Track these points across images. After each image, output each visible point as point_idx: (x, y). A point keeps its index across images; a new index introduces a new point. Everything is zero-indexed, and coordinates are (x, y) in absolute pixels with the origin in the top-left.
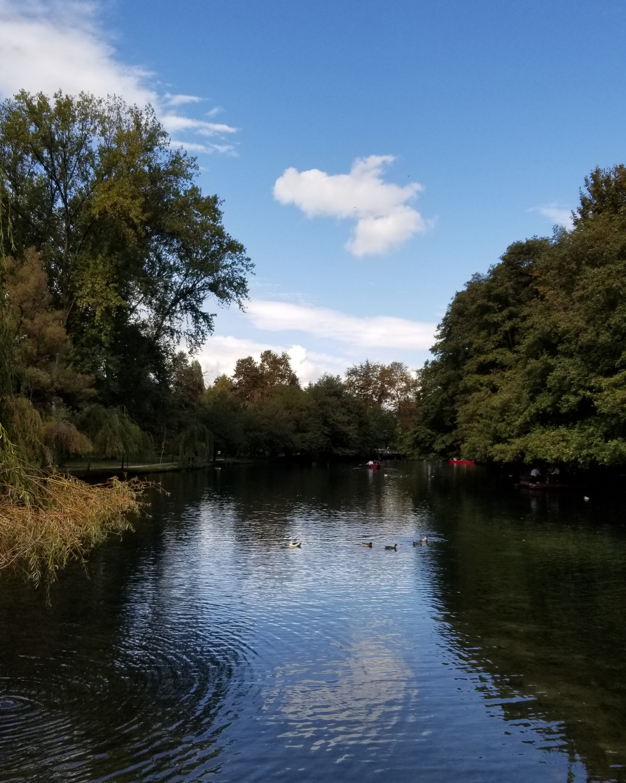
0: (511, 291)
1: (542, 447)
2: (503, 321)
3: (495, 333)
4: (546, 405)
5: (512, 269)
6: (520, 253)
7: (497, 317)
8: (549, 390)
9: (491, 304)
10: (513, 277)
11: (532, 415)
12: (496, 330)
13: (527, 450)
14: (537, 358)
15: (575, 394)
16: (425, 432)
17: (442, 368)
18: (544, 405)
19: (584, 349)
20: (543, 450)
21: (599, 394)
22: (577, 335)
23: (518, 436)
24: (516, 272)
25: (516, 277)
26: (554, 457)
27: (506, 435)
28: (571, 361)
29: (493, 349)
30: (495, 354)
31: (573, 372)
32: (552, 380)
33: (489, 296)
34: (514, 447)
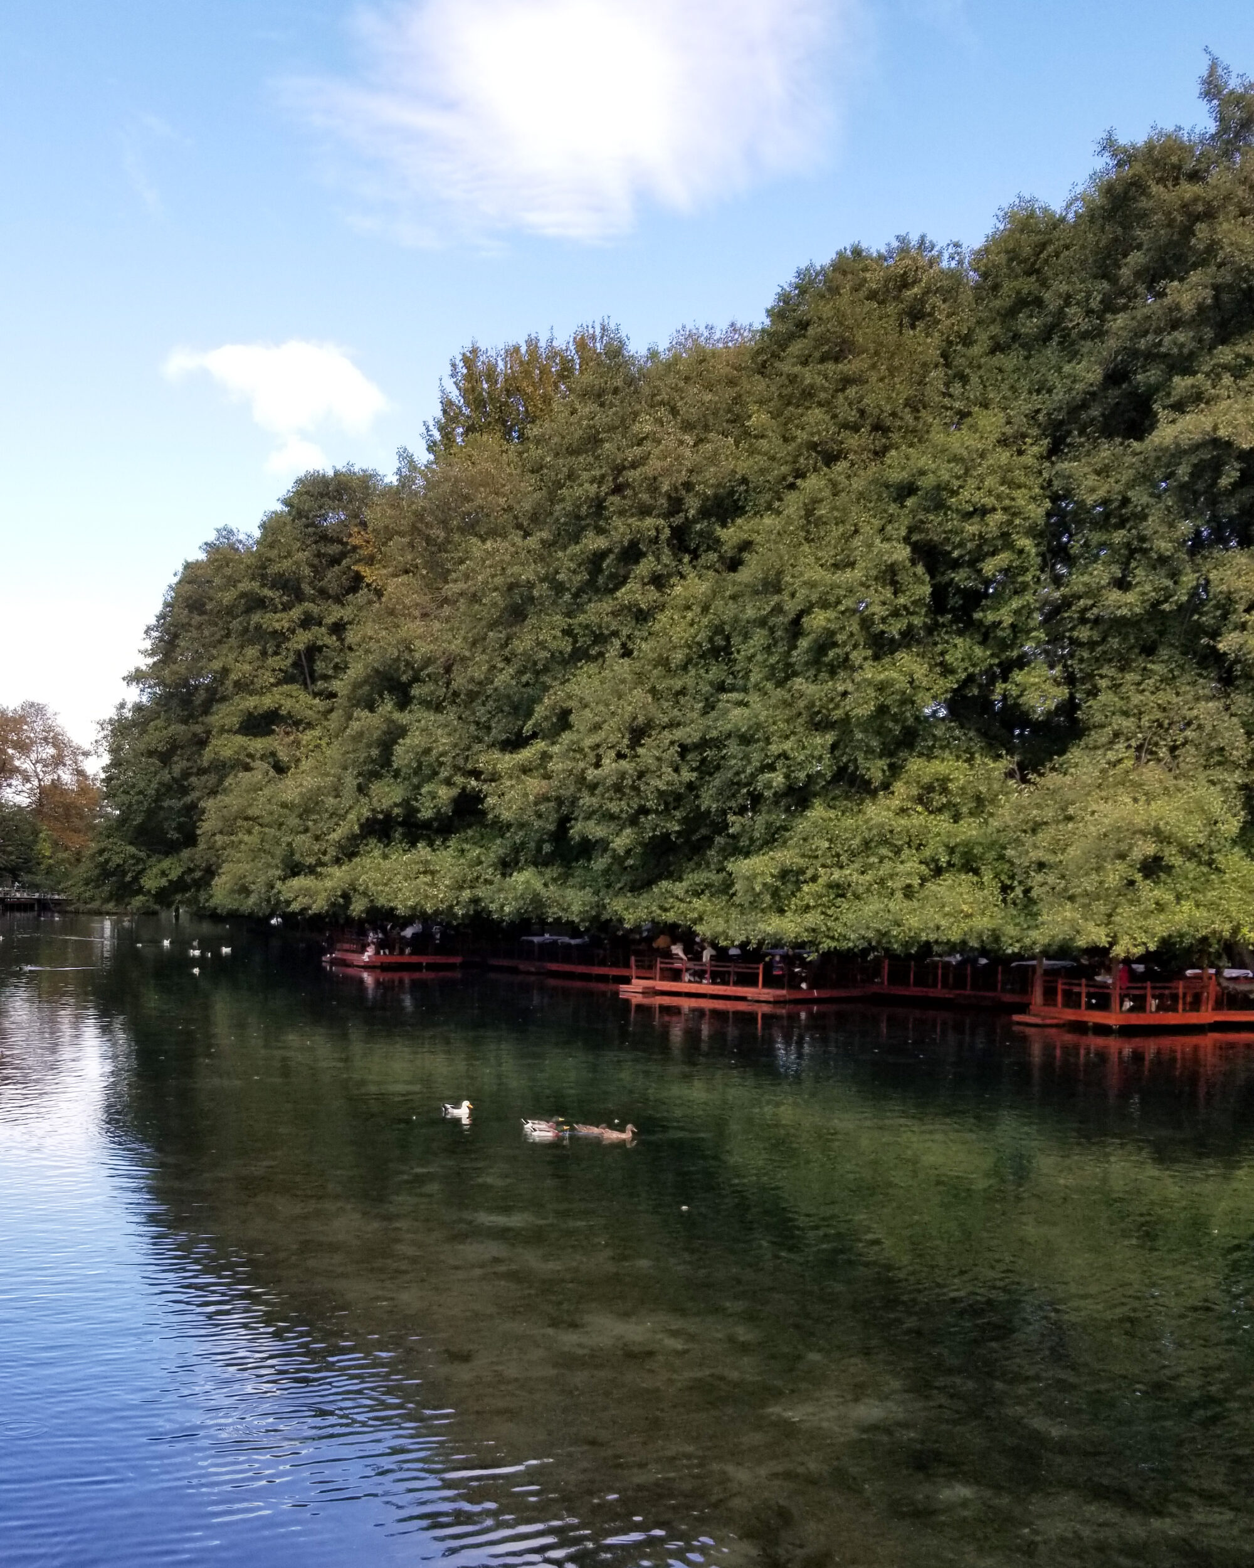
0: (307, 571)
1: (386, 885)
2: (293, 631)
3: (276, 653)
4: (390, 802)
5: (307, 526)
6: (322, 495)
7: (279, 621)
8: (397, 774)
9: (267, 592)
10: (309, 542)
11: (363, 820)
12: (278, 646)
13: (355, 890)
14: (372, 710)
15: (448, 782)
16: (124, 851)
17: (159, 717)
18: (386, 804)
19: (462, 696)
20: (387, 889)
21: (493, 784)
22: (448, 670)
23: (338, 861)
24: (314, 533)
25: (316, 542)
26: (410, 903)
27: (311, 860)
28: (441, 718)
29: (272, 685)
30: (278, 696)
31: (444, 741)
32: (402, 754)
33: (263, 576)
34: (329, 884)
